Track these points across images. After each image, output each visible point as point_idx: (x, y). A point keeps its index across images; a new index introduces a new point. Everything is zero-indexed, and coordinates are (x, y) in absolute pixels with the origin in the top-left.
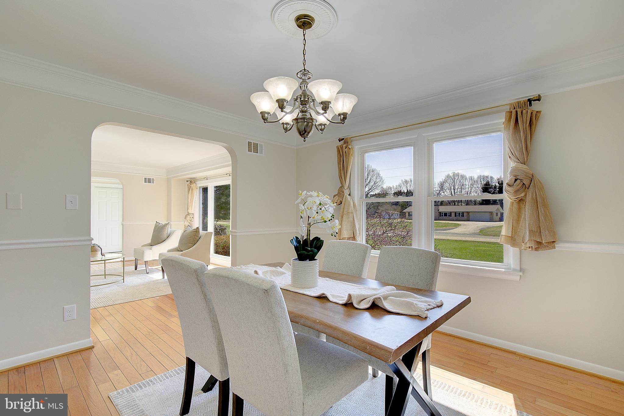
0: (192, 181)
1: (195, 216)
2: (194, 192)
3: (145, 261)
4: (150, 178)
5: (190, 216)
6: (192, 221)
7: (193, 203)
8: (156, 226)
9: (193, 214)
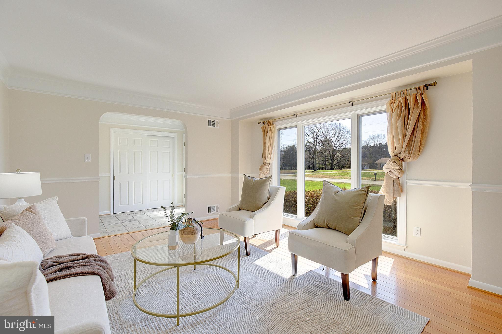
4: (214, 120)
5: (268, 167)
6: (267, 173)
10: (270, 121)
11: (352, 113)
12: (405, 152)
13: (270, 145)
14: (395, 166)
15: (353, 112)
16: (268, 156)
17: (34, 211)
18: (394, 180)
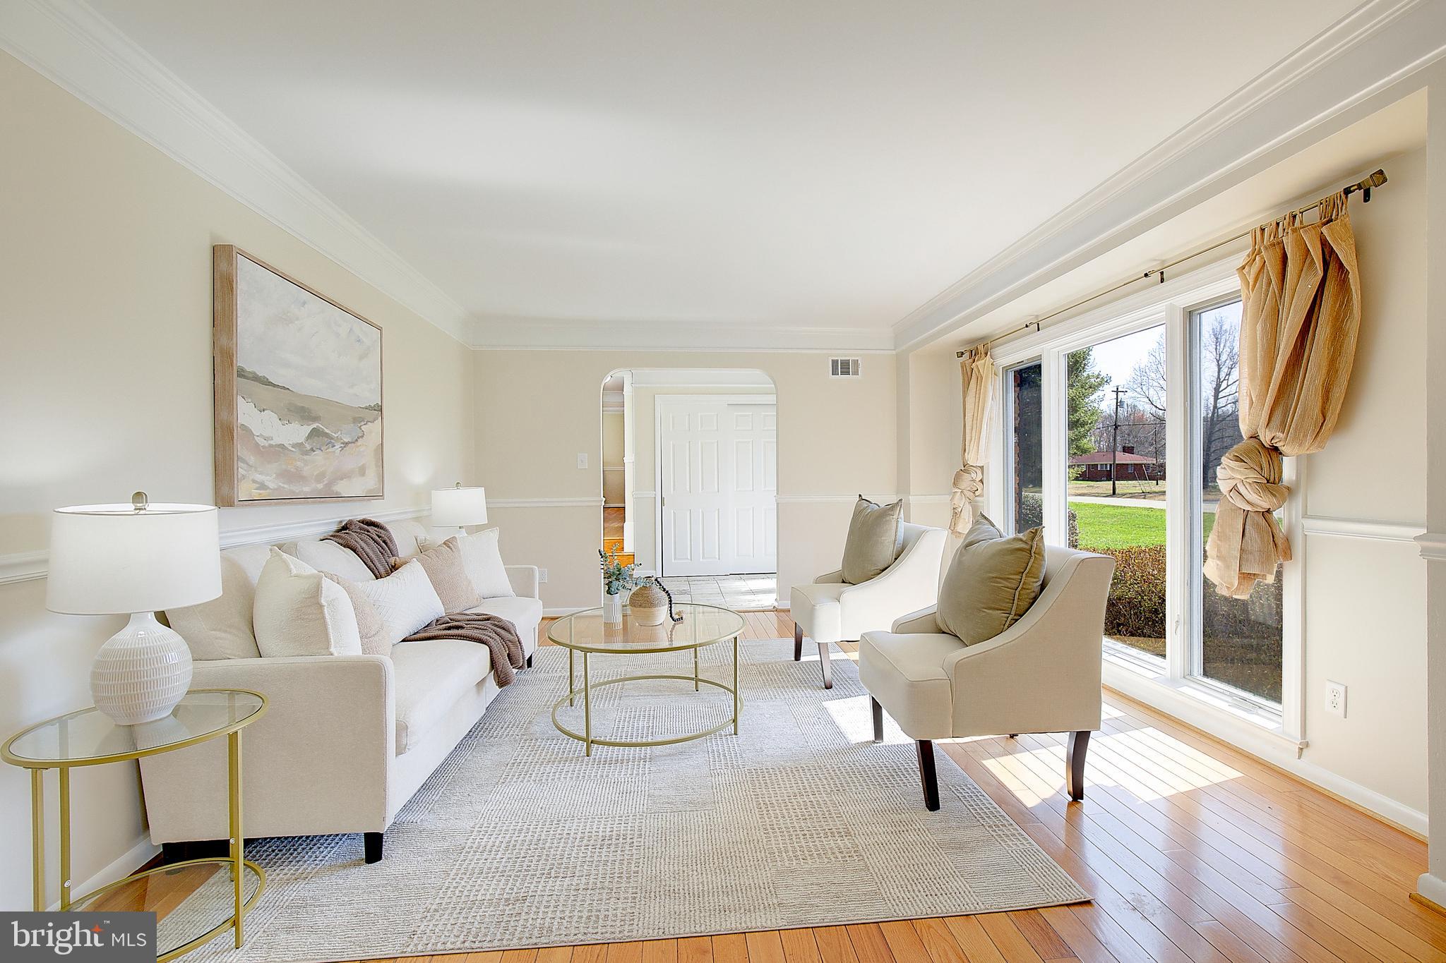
0: (976, 350)
1: (988, 474)
2: (985, 387)
3: (819, 643)
4: (847, 358)
5: (973, 475)
6: (977, 493)
7: (984, 426)
8: (858, 513)
9: (982, 468)
10: (981, 348)
11: (1164, 307)
12: (1272, 424)
13: (976, 415)
14: (1240, 472)
15: (1167, 303)
16: (972, 445)
17: (451, 545)
18: (1249, 516)
